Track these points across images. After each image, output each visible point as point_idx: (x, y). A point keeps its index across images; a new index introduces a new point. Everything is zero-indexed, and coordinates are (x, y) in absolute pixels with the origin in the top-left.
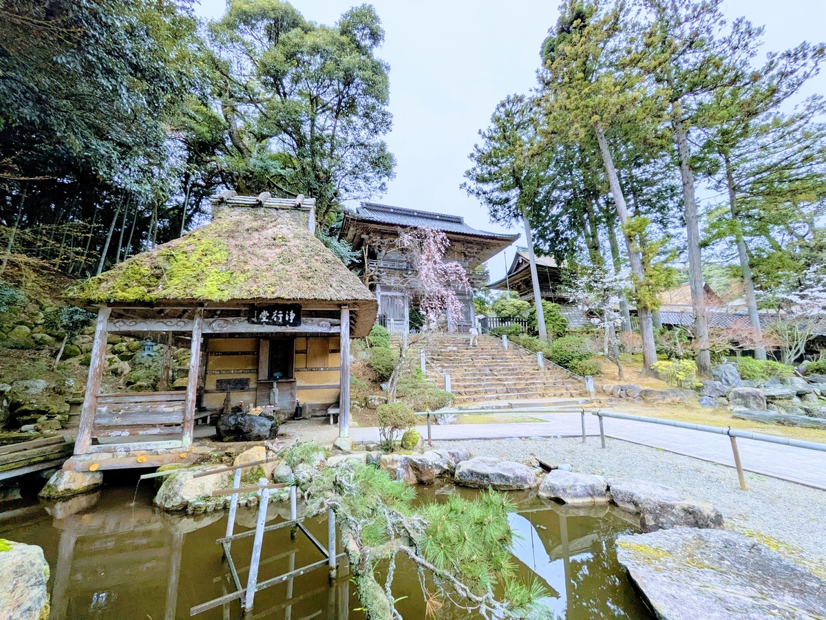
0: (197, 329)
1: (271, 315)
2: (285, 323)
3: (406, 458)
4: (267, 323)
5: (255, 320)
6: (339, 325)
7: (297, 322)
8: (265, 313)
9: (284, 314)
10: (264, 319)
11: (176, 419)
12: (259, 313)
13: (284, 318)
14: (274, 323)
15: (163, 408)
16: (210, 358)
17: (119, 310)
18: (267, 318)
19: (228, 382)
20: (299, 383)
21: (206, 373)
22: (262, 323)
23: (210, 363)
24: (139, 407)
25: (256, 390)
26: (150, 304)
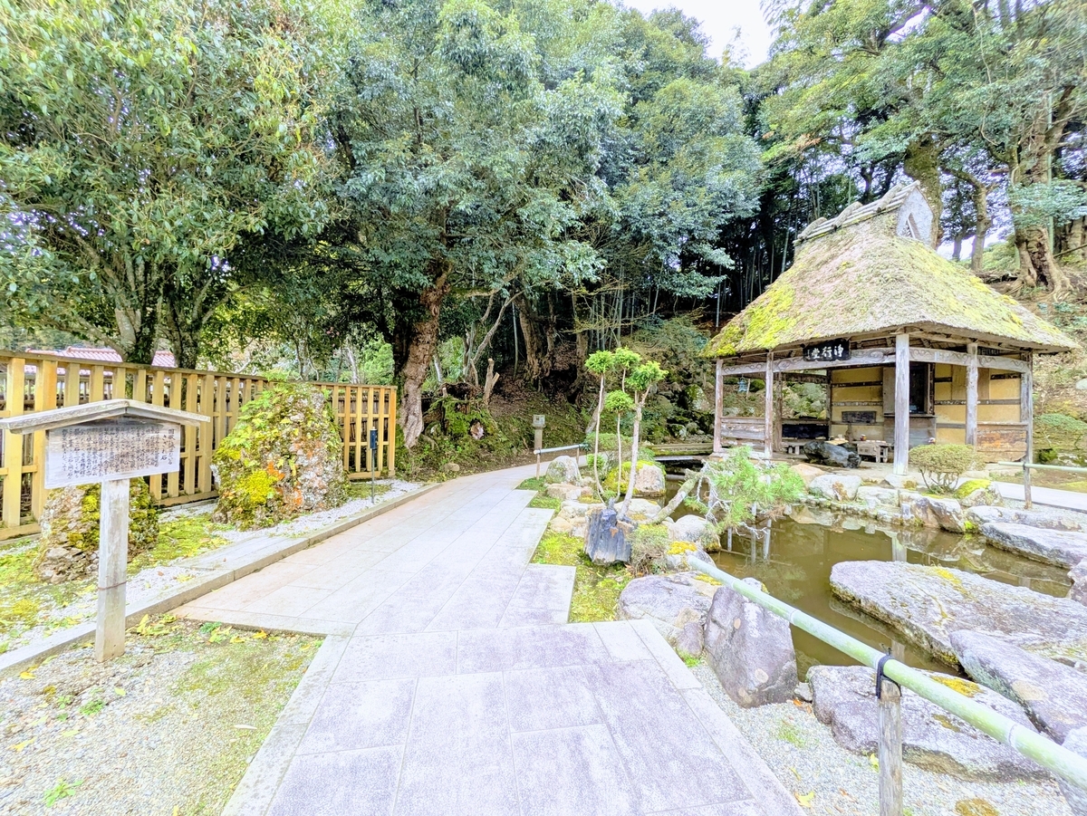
0: (769, 369)
1: (821, 351)
2: (834, 357)
3: (925, 500)
4: (819, 360)
5: (808, 357)
6: (894, 353)
7: (846, 356)
8: (816, 351)
9: (833, 349)
10: (816, 357)
11: (760, 437)
12: (811, 351)
13: (833, 353)
14: (825, 359)
15: (752, 428)
16: (834, 389)
17: (729, 360)
18: (819, 354)
19: (853, 414)
20: (940, 419)
21: (831, 405)
22: (813, 360)
23: (835, 395)
24: (740, 427)
25: (883, 424)
26: (739, 354)
